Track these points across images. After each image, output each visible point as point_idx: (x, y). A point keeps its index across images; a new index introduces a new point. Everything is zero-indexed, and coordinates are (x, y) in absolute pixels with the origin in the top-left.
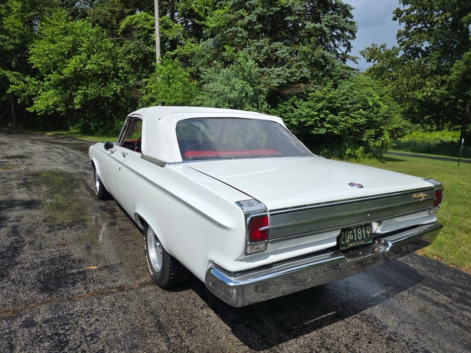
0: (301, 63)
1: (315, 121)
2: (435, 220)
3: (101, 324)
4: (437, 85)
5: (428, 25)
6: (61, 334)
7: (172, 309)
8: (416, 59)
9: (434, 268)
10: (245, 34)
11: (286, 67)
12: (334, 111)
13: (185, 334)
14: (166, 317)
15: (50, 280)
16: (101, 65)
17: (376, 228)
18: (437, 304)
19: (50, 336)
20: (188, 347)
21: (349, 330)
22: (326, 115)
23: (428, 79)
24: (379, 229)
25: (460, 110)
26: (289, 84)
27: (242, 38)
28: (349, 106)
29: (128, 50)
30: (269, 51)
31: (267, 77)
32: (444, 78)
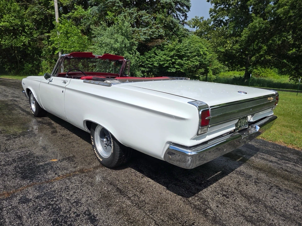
0: (159, 26)
1: (169, 64)
2: (273, 114)
3: (79, 195)
4: (233, 42)
5: (227, 6)
6: (53, 204)
7: (123, 180)
8: (221, 27)
9: (262, 143)
10: (120, 4)
11: (149, 28)
12: (181, 57)
13: (138, 194)
14: (122, 185)
15: (26, 171)
16: (12, 23)
17: (250, 119)
18: (271, 161)
19: (45, 206)
20: (144, 201)
21: (233, 180)
22: (176, 59)
23: (228, 39)
24: (252, 119)
25: (244, 58)
26: (152, 40)
27: (119, 6)
28: (189, 54)
29: (32, 12)
30: (137, 17)
31: (137, 34)
32: (237, 38)
